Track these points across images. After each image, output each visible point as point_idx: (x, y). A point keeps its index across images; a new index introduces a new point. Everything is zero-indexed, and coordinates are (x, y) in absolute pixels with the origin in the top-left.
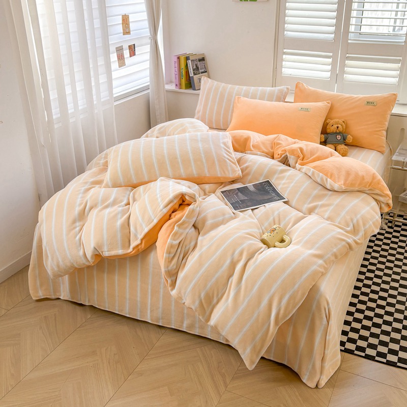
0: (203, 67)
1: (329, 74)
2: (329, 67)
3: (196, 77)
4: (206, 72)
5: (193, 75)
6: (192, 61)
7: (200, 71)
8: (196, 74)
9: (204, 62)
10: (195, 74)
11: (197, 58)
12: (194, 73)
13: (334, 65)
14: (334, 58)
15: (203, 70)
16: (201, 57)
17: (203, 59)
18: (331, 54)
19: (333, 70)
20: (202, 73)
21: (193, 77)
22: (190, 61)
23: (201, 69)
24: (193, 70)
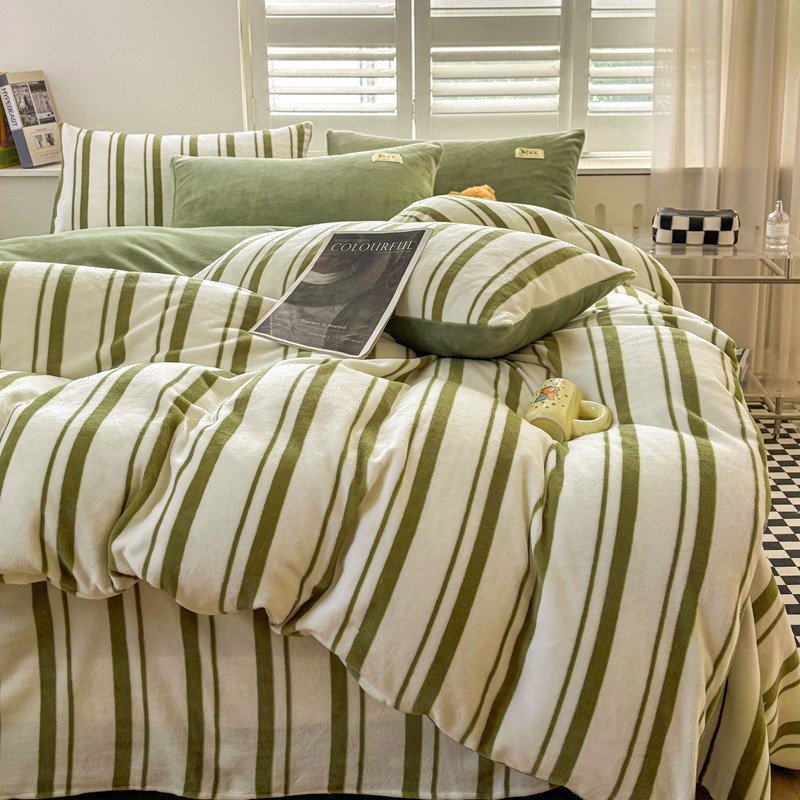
0: (45, 106)
1: (392, 101)
2: (392, 84)
3: (30, 133)
4: (53, 120)
5: (20, 125)
6: (13, 87)
7: (39, 116)
8: (28, 125)
9: (44, 93)
10: (26, 124)
11: (26, 81)
12: (23, 120)
13: (403, 75)
14: (403, 59)
15: (44, 116)
16: (35, 80)
17: (40, 87)
18: (393, 50)
19: (403, 90)
20: (44, 121)
21: (21, 131)
22: (8, 88)
23: (40, 112)
24: (21, 113)
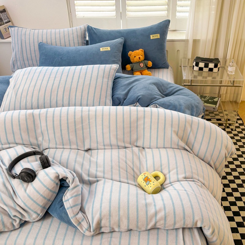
4: (10, 21)
7: (4, 21)
9: (5, 13)
13: (117, 5)
16: (2, 9)
